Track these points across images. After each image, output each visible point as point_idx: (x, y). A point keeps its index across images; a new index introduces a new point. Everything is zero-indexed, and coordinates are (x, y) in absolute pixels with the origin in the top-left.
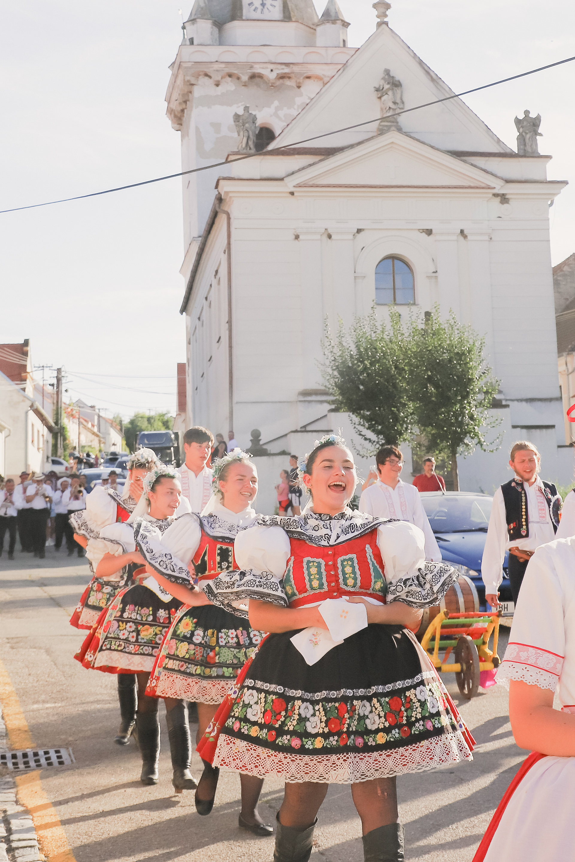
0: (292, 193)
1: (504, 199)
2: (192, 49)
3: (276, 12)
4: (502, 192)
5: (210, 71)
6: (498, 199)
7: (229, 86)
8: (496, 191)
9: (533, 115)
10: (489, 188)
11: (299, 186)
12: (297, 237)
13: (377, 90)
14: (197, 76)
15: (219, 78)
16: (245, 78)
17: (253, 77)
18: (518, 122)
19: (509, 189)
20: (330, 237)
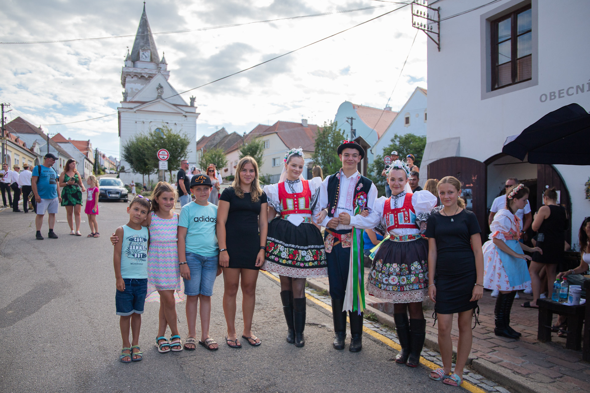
0: (135, 112)
1: (186, 116)
2: (126, 68)
3: (149, 60)
4: (185, 115)
5: (130, 74)
6: (184, 116)
7: (135, 78)
8: (184, 114)
9: (194, 97)
10: (182, 113)
11: (137, 110)
12: (136, 122)
13: (157, 88)
14: (127, 75)
15: (132, 76)
16: (140, 77)
17: (142, 76)
18: (191, 99)
19: (187, 114)
20: (144, 123)
